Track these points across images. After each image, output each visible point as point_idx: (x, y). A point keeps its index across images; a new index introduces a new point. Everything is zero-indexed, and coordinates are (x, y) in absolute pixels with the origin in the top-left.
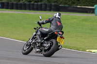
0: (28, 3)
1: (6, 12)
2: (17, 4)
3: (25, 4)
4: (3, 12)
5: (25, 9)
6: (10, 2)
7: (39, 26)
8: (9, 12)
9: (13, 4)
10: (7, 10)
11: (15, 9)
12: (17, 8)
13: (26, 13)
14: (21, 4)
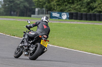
0: (98, 14)
1: (74, 23)
2: (86, 15)
3: (95, 15)
4: (72, 23)
5: (95, 20)
6: (79, 13)
7: (28, 30)
8: (78, 23)
9: (82, 14)
10: (76, 21)
11: (84, 20)
12: (87, 19)
13: (96, 24)
14: (91, 15)
